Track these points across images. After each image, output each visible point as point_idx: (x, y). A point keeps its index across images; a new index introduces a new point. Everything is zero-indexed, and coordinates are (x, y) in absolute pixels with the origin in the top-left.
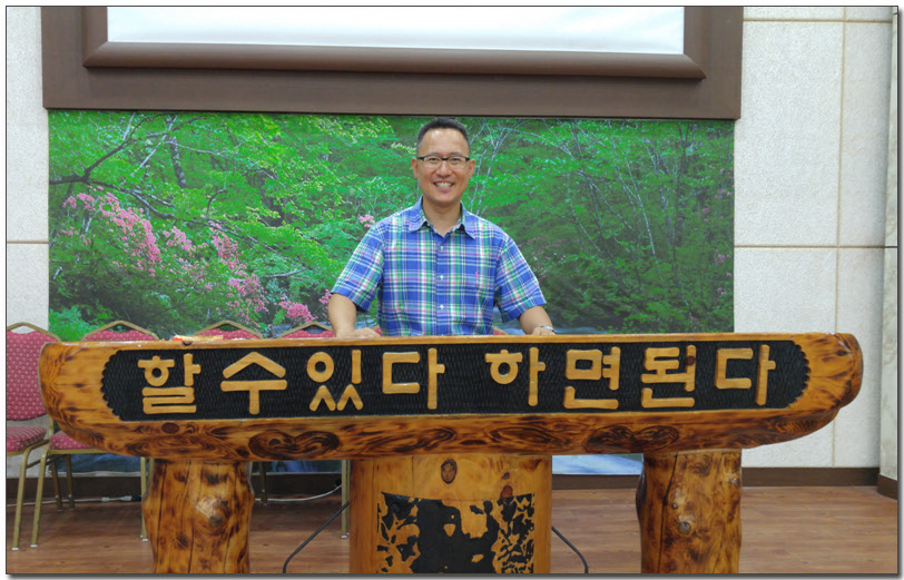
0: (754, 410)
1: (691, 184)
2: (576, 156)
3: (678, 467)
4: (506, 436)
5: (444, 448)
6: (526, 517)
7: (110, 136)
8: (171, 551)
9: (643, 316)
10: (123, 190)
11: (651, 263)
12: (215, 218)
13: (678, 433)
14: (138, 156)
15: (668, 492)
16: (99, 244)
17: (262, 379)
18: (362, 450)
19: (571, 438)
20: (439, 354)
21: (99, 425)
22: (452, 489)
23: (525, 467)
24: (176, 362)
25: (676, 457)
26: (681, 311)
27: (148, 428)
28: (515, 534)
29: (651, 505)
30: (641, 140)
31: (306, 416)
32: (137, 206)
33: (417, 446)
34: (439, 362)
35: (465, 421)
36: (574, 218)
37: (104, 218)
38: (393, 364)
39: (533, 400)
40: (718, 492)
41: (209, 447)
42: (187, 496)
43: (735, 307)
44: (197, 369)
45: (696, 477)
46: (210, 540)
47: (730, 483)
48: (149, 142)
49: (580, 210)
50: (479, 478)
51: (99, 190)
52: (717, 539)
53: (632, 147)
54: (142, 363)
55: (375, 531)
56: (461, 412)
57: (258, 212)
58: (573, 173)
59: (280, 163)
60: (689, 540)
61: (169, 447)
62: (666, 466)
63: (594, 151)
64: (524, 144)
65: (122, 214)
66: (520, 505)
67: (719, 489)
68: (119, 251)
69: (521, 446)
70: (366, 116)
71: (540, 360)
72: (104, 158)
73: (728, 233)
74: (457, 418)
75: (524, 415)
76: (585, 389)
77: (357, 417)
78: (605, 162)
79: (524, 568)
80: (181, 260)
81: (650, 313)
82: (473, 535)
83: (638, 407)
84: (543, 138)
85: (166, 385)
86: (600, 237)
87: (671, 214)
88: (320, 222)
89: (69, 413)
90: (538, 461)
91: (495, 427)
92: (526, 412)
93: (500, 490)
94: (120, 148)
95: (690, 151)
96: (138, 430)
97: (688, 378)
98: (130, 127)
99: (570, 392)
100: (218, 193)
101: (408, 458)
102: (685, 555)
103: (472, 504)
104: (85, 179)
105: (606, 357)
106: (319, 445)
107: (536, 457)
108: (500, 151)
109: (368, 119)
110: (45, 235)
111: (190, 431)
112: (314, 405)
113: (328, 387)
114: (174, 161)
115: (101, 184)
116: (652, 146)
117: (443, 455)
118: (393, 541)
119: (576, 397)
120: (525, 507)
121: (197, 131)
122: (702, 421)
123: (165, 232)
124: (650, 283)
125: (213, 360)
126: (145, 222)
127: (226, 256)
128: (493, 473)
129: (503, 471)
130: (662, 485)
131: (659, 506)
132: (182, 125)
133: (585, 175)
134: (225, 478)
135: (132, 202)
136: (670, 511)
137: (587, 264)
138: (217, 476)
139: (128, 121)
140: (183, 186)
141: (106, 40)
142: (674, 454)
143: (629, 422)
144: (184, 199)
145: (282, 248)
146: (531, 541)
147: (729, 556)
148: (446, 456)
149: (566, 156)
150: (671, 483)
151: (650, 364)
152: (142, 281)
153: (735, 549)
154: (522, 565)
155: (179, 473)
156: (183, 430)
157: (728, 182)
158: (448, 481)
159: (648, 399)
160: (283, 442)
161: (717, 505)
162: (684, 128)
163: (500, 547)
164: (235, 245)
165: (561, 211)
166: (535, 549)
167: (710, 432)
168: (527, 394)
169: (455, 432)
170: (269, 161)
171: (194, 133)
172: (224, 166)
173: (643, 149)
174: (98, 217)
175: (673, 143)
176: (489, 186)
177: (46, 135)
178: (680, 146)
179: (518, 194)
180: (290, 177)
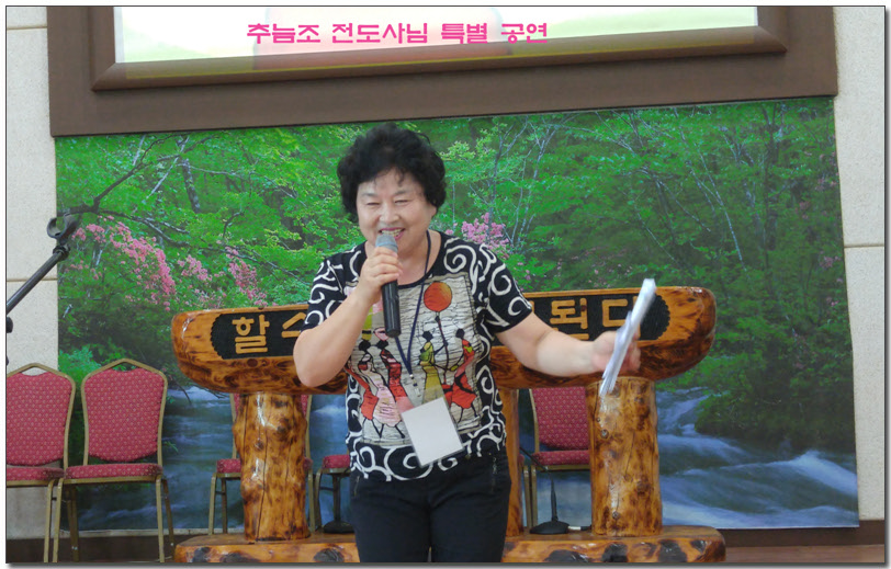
1: (783, 175)
2: (637, 151)
7: (119, 162)
9: (733, 336)
10: (135, 219)
11: (738, 271)
12: (231, 243)
14: (150, 182)
16: (111, 277)
26: (782, 327)
30: (716, 128)
32: (150, 235)
36: (640, 222)
37: (117, 249)
48: (160, 166)
49: (646, 213)
51: (110, 220)
53: (704, 136)
57: (277, 235)
58: (636, 171)
59: (299, 180)
63: (659, 144)
64: (574, 141)
65: (134, 244)
68: (132, 285)
72: (114, 185)
73: (834, 231)
78: (673, 156)
80: (197, 291)
81: (742, 330)
84: (598, 132)
86: (673, 242)
87: (759, 213)
88: (345, 242)
94: (130, 174)
95: (779, 136)
98: (140, 151)
100: (235, 216)
104: (95, 209)
108: (548, 151)
110: (54, 272)
114: (187, 184)
115: (111, 213)
116: (730, 133)
121: (211, 151)
123: (180, 262)
124: (738, 296)
126: (158, 252)
127: (244, 284)
132: (194, 145)
133: (651, 173)
135: (143, 230)
137: (660, 275)
139: (138, 144)
140: (196, 211)
141: (114, 61)
144: (200, 226)
149: (627, 152)
152: (156, 316)
157: (830, 168)
162: (769, 110)
164: (253, 271)
165: (624, 215)
170: (287, 178)
171: (207, 153)
172: (240, 187)
173: (719, 137)
174: (110, 248)
175: (757, 128)
176: (537, 191)
177: (53, 165)
178: (766, 132)
179: (572, 198)
180: (310, 194)
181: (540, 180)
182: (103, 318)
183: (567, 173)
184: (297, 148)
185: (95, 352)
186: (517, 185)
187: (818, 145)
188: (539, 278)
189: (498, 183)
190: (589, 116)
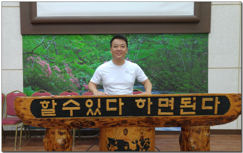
0: (213, 116)
1: (196, 51)
2: (163, 44)
3: (191, 131)
4: (141, 122)
6: (148, 144)
7: (38, 42)
9: (182, 88)
10: (42, 56)
11: (184, 73)
12: (66, 63)
13: (191, 122)
14: (46, 47)
15: (188, 138)
16: (36, 70)
17: (73, 107)
18: (102, 126)
19: (160, 123)
20: (122, 100)
21: (30, 119)
22: (126, 137)
23: (147, 131)
24: (50, 102)
25: (190, 128)
26: (193, 86)
27: (43, 120)
28: (144, 149)
29: (183, 141)
30: (181, 40)
31: (86, 117)
32: (45, 60)
33: (116, 125)
34: (122, 102)
35: (130, 118)
36: (163, 61)
37: (37, 63)
38: (109, 103)
39: (149, 113)
40: (203, 139)
41: (60, 125)
42: (54, 138)
43: (208, 85)
44: (56, 104)
45: (196, 134)
46: (61, 150)
47: (207, 136)
48: (48, 43)
49: (164, 59)
50: (134, 134)
51: (36, 56)
53: (179, 41)
54: (41, 103)
55: (106, 148)
56: (128, 116)
58: (163, 49)
59: (83, 48)
61: (49, 125)
62: (187, 131)
63: (168, 43)
64: (149, 41)
65: (42, 62)
66: (146, 141)
67: (203, 137)
68: (41, 72)
69: (146, 125)
70: (105, 35)
71: (151, 101)
72: (37, 47)
73: (206, 65)
74: (128, 118)
75: (146, 117)
76: (164, 109)
77: (99, 117)
78: (171, 46)
80: (57, 74)
81: (184, 87)
82: (133, 150)
83: (179, 114)
84: (154, 39)
85: (47, 108)
86: (170, 66)
87: (190, 60)
88: (94, 63)
89: (22, 116)
90: (151, 129)
91: (138, 120)
93: (140, 137)
94: (41, 44)
95: (195, 42)
96: (40, 120)
97: (194, 106)
98: (43, 39)
99: (160, 110)
100: (67, 56)
101: (114, 128)
103: (132, 141)
104: (32, 53)
105: (170, 101)
106: (89, 124)
107: (150, 128)
108: (142, 43)
109: (106, 35)
110: (22, 68)
111: (54, 121)
112: (88, 114)
113: (91, 109)
114: (55, 48)
115: (36, 54)
116: (185, 41)
117: (124, 128)
118: (110, 151)
119: (161, 112)
120: (147, 142)
121: (61, 40)
122: (198, 118)
123: (53, 67)
124: (184, 79)
125: (60, 102)
126: (48, 64)
127: (69, 73)
128: (138, 132)
129: (141, 132)
130: (187, 136)
131: (186, 142)
132: (57, 38)
133: (166, 49)
134: (65, 133)
135: (44, 59)
136: (189, 143)
137: (167, 74)
138: (62, 133)
139: (43, 37)
140: (57, 54)
141: (37, 16)
142: (190, 127)
143: (176, 118)
144: (58, 58)
145: (84, 70)
148: (125, 128)
149: (161, 44)
150: (189, 136)
151: (182, 102)
152: (47, 80)
155: (52, 132)
156: (52, 120)
157: (206, 50)
158: (125, 135)
159: (182, 112)
160: (80, 124)
161: (203, 142)
162: (194, 36)
164: (71, 70)
165: (159, 59)
167: (200, 122)
168: (147, 111)
169: (127, 121)
170: (80, 47)
171: (60, 40)
172: (68, 49)
173: (182, 42)
174: (36, 63)
176: (139, 53)
177: (22, 41)
178: (193, 41)
179: (147, 55)
180: (85, 51)
181: (140, 50)
182: (34, 79)
183: (147, 49)
184: (82, 40)
185: (32, 88)
186: (135, 51)
187: (204, 45)
189: (130, 50)
190: (152, 35)
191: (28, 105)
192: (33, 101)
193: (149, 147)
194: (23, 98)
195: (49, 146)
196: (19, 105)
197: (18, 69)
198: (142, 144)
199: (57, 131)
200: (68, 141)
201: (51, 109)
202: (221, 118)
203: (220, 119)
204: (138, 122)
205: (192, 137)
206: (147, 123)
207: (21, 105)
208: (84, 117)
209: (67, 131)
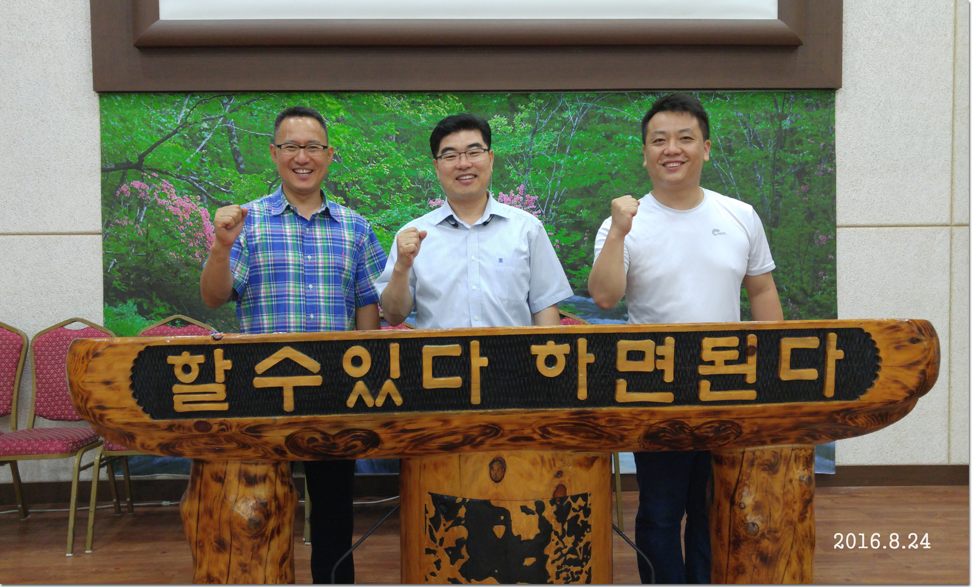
0: (822, 403)
1: (789, 160)
3: (745, 465)
4: (556, 432)
5: (493, 445)
6: (582, 517)
7: (164, 120)
8: (209, 554)
10: (179, 177)
13: (739, 426)
14: (194, 141)
15: (735, 490)
16: (155, 234)
17: (295, 375)
18: (406, 448)
19: (625, 433)
20: (481, 346)
21: (129, 424)
22: (500, 488)
23: (580, 464)
24: (207, 358)
25: (743, 453)
27: (179, 427)
28: (569, 536)
29: (719, 505)
30: (733, 113)
31: (344, 413)
32: (194, 193)
33: (463, 444)
34: (482, 355)
35: (511, 417)
37: (160, 207)
38: (434, 358)
39: (582, 394)
40: (789, 491)
41: (244, 446)
42: (225, 497)
43: (839, 292)
44: (228, 364)
45: (764, 474)
46: (248, 543)
47: (800, 480)
48: (205, 125)
50: (530, 476)
51: (154, 177)
52: (787, 540)
53: (722, 120)
54: (171, 359)
56: (506, 407)
59: (344, 146)
60: (757, 542)
61: (202, 446)
62: (733, 464)
64: (604, 120)
65: (178, 202)
66: (575, 505)
67: (789, 487)
68: (176, 242)
69: (573, 443)
70: (434, 94)
71: (588, 351)
72: (158, 143)
73: (830, 212)
74: (503, 414)
75: (574, 409)
76: (637, 382)
77: (396, 414)
79: (581, 572)
82: (524, 537)
83: (696, 400)
84: (626, 112)
85: (196, 382)
87: (766, 193)
88: (388, 208)
89: (98, 412)
90: (594, 459)
91: (544, 422)
92: (575, 406)
93: (553, 489)
94: (175, 132)
95: (786, 124)
96: (170, 428)
97: (750, 369)
98: (185, 110)
99: (622, 384)
101: (455, 456)
102: (754, 557)
103: (523, 504)
104: (139, 166)
105: (659, 348)
106: (359, 443)
107: (592, 454)
108: (580, 128)
109: (438, 97)
110: (98, 226)
111: (223, 430)
112: (352, 401)
113: (366, 383)
114: (232, 145)
115: (155, 170)
116: (745, 119)
117: (491, 453)
118: (441, 544)
119: (629, 389)
120: (581, 508)
121: (256, 113)
122: (766, 415)
125: (246, 356)
126: (202, 210)
128: (545, 472)
129: (556, 469)
130: (729, 483)
131: (726, 506)
132: (239, 107)
134: (264, 478)
135: (188, 189)
136: (738, 511)
138: (256, 476)
139: (182, 103)
140: (241, 171)
141: (158, 18)
142: (742, 450)
143: (686, 416)
144: (243, 186)
146: (588, 543)
147: (800, 559)
148: (493, 454)
150: (738, 482)
151: (707, 355)
153: (808, 550)
154: (578, 568)
155: (216, 474)
156: (215, 428)
157: (829, 156)
158: (497, 480)
159: (705, 392)
160: (320, 440)
161: (787, 504)
162: (779, 99)
163: (553, 549)
166: (593, 552)
167: (776, 426)
168: (576, 388)
169: (501, 428)
171: (252, 115)
173: (735, 122)
174: (154, 206)
175: (768, 116)
176: (569, 166)
177: (97, 120)
178: (776, 119)
179: (600, 174)
180: (355, 160)
181: (572, 156)
182: (148, 274)
183: (597, 150)
184: (342, 113)
185: (140, 306)
186: (550, 159)
187: (820, 134)
188: (567, 247)
189: (533, 156)
190: (619, 98)
191: (122, 370)
192: (140, 353)
193: (589, 526)
194: (100, 343)
195: (204, 530)
196: (86, 371)
197: (82, 230)
198: (561, 515)
199: (233, 469)
200: (279, 508)
201: (210, 382)
202: (848, 411)
203: (844, 417)
204: (544, 431)
205: (749, 487)
206: (575, 434)
207: (93, 371)
208: (340, 415)
209: (272, 469)
